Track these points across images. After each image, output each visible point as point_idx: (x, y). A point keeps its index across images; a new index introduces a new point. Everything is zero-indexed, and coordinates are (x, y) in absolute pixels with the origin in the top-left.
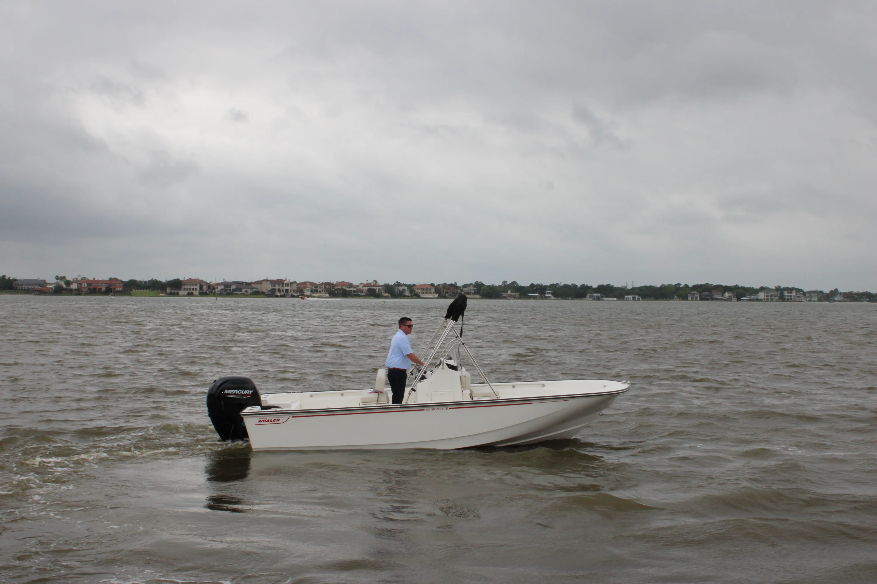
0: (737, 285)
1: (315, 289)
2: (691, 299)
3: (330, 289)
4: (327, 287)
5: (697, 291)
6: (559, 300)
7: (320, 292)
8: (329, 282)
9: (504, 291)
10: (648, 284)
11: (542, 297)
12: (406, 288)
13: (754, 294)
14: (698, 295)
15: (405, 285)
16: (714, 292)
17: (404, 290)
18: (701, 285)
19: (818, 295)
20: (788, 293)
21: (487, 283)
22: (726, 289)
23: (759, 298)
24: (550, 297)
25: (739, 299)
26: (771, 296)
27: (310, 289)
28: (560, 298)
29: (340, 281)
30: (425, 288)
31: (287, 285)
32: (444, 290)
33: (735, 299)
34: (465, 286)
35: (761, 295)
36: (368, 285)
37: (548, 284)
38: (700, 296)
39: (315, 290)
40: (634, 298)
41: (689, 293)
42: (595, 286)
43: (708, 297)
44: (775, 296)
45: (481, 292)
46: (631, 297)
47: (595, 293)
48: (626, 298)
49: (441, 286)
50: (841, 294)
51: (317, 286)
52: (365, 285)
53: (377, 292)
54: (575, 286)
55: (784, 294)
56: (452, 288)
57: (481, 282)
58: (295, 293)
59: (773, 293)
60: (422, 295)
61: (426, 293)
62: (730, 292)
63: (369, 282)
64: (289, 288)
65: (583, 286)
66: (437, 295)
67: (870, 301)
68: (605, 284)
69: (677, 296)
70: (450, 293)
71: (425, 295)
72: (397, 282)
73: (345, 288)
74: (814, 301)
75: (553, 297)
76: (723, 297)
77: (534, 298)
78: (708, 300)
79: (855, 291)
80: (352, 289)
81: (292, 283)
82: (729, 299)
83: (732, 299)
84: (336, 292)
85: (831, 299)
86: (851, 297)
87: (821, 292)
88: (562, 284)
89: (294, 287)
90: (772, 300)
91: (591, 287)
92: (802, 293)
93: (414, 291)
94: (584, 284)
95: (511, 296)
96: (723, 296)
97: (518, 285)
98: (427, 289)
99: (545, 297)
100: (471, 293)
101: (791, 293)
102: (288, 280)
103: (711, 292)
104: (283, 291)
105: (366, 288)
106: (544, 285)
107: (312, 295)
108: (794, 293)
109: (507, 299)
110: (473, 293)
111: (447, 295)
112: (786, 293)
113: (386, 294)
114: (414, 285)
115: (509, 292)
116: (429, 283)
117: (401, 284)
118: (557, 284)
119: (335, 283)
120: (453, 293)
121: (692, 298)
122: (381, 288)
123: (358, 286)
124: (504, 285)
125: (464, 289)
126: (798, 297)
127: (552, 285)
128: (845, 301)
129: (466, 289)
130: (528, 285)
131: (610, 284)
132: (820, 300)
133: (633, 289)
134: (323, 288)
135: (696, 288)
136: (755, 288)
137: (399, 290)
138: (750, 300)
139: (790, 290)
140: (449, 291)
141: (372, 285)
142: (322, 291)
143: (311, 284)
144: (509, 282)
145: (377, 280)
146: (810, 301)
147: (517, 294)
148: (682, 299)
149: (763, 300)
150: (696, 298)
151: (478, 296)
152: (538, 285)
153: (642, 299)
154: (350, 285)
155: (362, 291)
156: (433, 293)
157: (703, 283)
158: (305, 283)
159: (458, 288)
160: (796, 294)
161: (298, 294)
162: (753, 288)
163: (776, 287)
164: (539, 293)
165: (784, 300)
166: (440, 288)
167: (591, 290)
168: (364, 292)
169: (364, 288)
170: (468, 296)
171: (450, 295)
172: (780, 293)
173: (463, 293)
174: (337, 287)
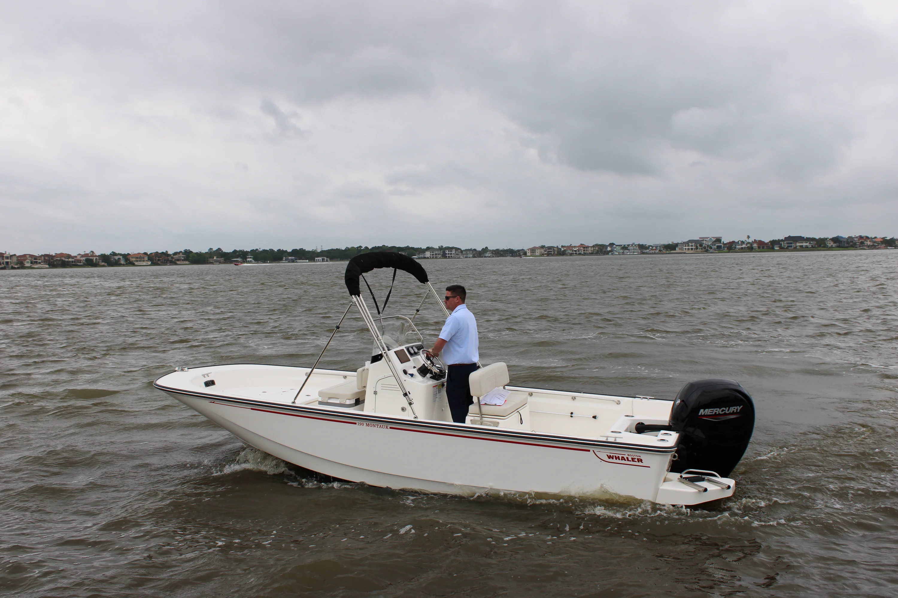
0: (408, 246)
1: (35, 260)
3: (49, 260)
4: (47, 258)
7: (40, 263)
8: (48, 254)
9: (210, 258)
10: (335, 248)
11: (244, 262)
12: (121, 257)
15: (121, 255)
17: (119, 259)
19: (473, 252)
20: (449, 251)
21: (195, 251)
23: (426, 256)
24: (251, 261)
26: (436, 255)
27: (30, 261)
28: (260, 262)
29: (59, 252)
30: (139, 256)
31: (7, 258)
32: (156, 258)
34: (175, 254)
35: (428, 254)
36: (86, 255)
37: (249, 250)
39: (35, 262)
40: (323, 260)
42: (290, 250)
44: (439, 255)
45: (190, 258)
46: (320, 258)
47: (290, 256)
48: (317, 260)
49: (153, 254)
50: (490, 251)
51: (37, 258)
52: (83, 256)
53: (94, 262)
54: (272, 251)
56: (164, 256)
57: (189, 250)
58: (15, 265)
60: (136, 263)
61: (140, 261)
63: (87, 252)
64: (9, 260)
65: (279, 250)
66: (150, 262)
67: (512, 256)
68: (298, 249)
70: (162, 261)
71: (139, 263)
72: (113, 252)
73: (63, 259)
74: (470, 257)
75: (253, 261)
79: (501, 249)
80: (70, 260)
81: (11, 256)
84: (55, 263)
85: (483, 255)
86: (498, 253)
87: (475, 250)
88: (261, 250)
89: (15, 259)
90: (436, 258)
91: (286, 251)
92: (460, 251)
93: (129, 260)
95: (216, 261)
97: (222, 251)
98: (140, 258)
99: (247, 261)
100: (180, 260)
101: (451, 251)
102: (7, 253)
104: (3, 263)
105: (84, 258)
106: (245, 251)
107: (32, 266)
108: (454, 252)
109: (213, 264)
110: (182, 260)
111: (159, 262)
112: (447, 252)
113: (103, 263)
114: (128, 254)
115: (215, 258)
116: (142, 252)
117: (116, 254)
118: (257, 250)
119: (54, 255)
120: (164, 261)
122: (98, 258)
123: (76, 257)
124: (211, 252)
125: (174, 256)
126: (457, 254)
127: (252, 251)
128: (493, 257)
129: (176, 257)
130: (232, 251)
131: (302, 249)
132: (474, 257)
133: (322, 252)
134: (43, 259)
135: (375, 249)
137: (115, 260)
139: (450, 249)
140: (161, 259)
141: (90, 255)
142: (42, 262)
143: (31, 256)
144: (214, 249)
145: (94, 251)
146: (467, 257)
147: (222, 259)
149: (430, 258)
151: (187, 263)
152: (240, 251)
153: (329, 259)
154: (69, 256)
155: (80, 261)
156: (146, 261)
157: (380, 245)
158: (25, 256)
159: (169, 255)
160: (455, 252)
161: (18, 266)
162: (421, 248)
163: (439, 247)
164: (241, 258)
165: (446, 257)
166: (153, 256)
167: (286, 254)
168: (82, 262)
169: (82, 259)
170: (178, 262)
171: (162, 262)
172: (443, 252)
173: (174, 260)
174: (56, 259)
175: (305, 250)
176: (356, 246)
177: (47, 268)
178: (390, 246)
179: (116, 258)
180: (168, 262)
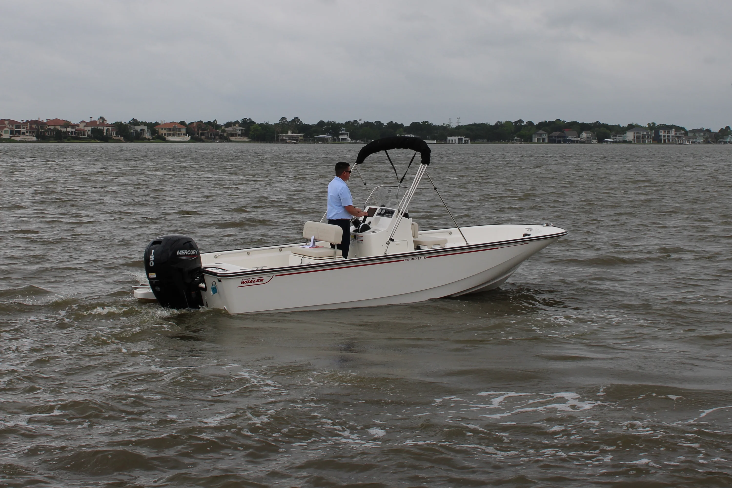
0: (598, 122)
1: (17, 129)
2: (536, 142)
3: (38, 130)
4: (34, 126)
5: (544, 130)
6: (358, 143)
7: (23, 133)
8: (37, 119)
9: (282, 133)
10: (479, 122)
11: (335, 140)
12: (145, 128)
13: (620, 134)
14: (545, 136)
15: (145, 124)
16: (567, 132)
17: (142, 130)
18: (549, 121)
19: (704, 134)
20: (665, 132)
21: (258, 121)
22: (584, 127)
23: (627, 139)
24: (345, 139)
25: (600, 141)
26: (643, 137)
27: (9, 130)
28: (359, 141)
29: (52, 118)
30: (172, 127)
32: (198, 130)
33: (596, 141)
34: (229, 125)
35: (630, 136)
36: (93, 123)
37: (343, 121)
38: (549, 137)
39: (16, 131)
40: (460, 141)
41: (535, 133)
42: (407, 124)
43: (559, 139)
44: (648, 137)
45: (250, 132)
46: (456, 138)
47: (408, 134)
48: (450, 140)
49: (195, 125)
51: (20, 126)
52: (88, 124)
53: (105, 134)
54: (379, 124)
55: (660, 134)
56: (211, 127)
57: (250, 119)
59: (645, 133)
60: (168, 138)
61: (174, 135)
62: (589, 132)
63: (93, 119)
65: (390, 124)
66: (190, 137)
68: (421, 121)
69: (517, 137)
70: (207, 135)
71: (173, 137)
72: (133, 119)
73: (59, 128)
74: (699, 143)
75: (349, 139)
76: (579, 139)
77: (325, 140)
78: (559, 142)
80: (69, 130)
82: (587, 141)
83: (591, 140)
84: (47, 134)
85: (721, 140)
87: (708, 131)
88: (362, 122)
90: (644, 142)
91: (402, 125)
92: (683, 132)
93: (158, 133)
94: (392, 122)
95: (291, 138)
96: (579, 137)
97: (301, 122)
98: (175, 129)
99: (339, 139)
100: (236, 134)
101: (669, 132)
103: (563, 132)
105: (90, 128)
106: (337, 123)
107: (13, 138)
108: (673, 133)
109: (287, 143)
110: (239, 135)
111: (203, 137)
112: (662, 133)
113: (118, 137)
114: (157, 124)
115: (289, 133)
116: (178, 121)
117: (139, 122)
118: (355, 121)
119: (45, 121)
120: (211, 135)
121: (538, 140)
122: (110, 128)
123: (78, 125)
124: (283, 124)
125: (226, 129)
126: (678, 137)
127: (348, 123)
129: (229, 129)
130: (316, 123)
131: (427, 122)
132: (707, 142)
133: (459, 128)
134: (29, 128)
135: (543, 125)
136: (621, 126)
137: (136, 131)
138: (615, 142)
139: (668, 128)
140: (206, 132)
141: (98, 123)
142: (27, 132)
143: (11, 122)
144: (289, 120)
145: (104, 117)
146: (694, 143)
147: (300, 136)
148: (524, 141)
149: (633, 142)
150: (544, 139)
151: (246, 139)
152: (329, 123)
153: (470, 141)
154: (67, 124)
155: (83, 132)
156: (184, 134)
157: (553, 120)
159: (218, 127)
160: (676, 134)
162: (619, 125)
163: (649, 124)
164: (330, 134)
165: (659, 142)
166: (194, 128)
167: (401, 129)
168: (86, 133)
169: (86, 129)
170: (232, 138)
171: (208, 138)
172: (655, 133)
173: (225, 135)
174: (48, 127)
175: (431, 124)
176: (513, 121)
177: (33, 142)
178: (568, 121)
179: (138, 128)
180: (217, 137)
